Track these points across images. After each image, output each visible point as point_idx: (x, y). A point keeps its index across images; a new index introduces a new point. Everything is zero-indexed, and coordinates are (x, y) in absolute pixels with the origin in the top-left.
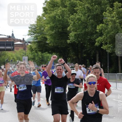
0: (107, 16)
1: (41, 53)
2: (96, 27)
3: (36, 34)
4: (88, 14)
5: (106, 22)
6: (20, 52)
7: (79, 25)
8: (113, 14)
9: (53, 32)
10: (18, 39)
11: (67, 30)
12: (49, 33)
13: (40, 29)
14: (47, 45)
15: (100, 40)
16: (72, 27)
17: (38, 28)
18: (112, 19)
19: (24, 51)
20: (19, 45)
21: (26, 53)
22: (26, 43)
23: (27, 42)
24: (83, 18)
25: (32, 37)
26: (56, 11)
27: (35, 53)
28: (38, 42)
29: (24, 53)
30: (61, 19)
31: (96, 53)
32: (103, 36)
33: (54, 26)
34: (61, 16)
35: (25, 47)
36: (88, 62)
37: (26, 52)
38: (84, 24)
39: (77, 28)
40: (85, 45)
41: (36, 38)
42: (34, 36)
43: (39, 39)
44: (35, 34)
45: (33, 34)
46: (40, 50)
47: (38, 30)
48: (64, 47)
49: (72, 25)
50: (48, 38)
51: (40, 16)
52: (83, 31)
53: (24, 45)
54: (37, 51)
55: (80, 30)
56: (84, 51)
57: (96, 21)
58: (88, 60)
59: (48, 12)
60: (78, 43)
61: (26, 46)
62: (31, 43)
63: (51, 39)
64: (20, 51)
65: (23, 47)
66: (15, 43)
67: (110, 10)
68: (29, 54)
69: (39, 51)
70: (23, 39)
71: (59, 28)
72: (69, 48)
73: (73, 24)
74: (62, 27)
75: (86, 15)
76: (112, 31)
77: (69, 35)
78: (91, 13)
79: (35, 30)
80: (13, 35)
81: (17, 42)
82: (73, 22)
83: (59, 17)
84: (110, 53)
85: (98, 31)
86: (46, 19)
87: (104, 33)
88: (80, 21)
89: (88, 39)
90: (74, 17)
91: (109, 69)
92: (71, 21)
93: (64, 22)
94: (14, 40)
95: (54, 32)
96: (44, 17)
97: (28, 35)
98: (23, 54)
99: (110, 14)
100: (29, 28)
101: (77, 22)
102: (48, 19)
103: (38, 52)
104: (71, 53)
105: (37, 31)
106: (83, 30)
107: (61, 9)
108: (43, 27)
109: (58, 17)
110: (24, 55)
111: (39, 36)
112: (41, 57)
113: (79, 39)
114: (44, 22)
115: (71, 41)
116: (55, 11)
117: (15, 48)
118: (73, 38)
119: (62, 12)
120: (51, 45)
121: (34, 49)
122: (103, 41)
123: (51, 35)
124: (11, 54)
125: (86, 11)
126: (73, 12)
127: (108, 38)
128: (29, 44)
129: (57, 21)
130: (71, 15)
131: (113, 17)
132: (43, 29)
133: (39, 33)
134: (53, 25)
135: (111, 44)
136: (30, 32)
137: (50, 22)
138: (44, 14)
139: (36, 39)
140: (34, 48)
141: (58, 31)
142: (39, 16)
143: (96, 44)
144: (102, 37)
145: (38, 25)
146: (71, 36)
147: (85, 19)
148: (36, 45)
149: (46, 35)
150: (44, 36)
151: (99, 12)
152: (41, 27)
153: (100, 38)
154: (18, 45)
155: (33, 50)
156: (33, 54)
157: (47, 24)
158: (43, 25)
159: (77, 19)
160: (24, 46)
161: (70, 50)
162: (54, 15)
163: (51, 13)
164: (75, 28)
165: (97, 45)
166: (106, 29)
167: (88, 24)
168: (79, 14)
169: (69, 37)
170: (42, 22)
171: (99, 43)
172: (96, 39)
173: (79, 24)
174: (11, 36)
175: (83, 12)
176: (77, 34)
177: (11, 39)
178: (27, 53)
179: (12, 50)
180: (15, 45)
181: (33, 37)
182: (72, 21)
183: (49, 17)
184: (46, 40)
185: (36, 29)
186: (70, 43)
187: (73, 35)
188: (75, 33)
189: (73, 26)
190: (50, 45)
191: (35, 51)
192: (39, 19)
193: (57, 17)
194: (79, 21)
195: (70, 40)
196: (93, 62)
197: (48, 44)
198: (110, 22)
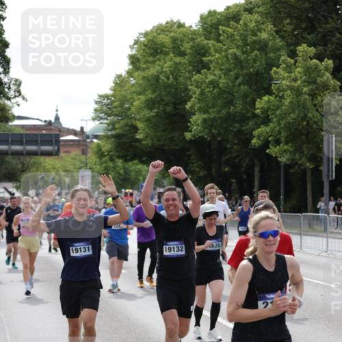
0: (281, 77)
1: (122, 163)
2: (255, 104)
3: (112, 117)
4: (236, 71)
5: (279, 90)
6: (74, 159)
7: (214, 97)
8: (294, 72)
9: (151, 114)
10: (68, 129)
11: (185, 108)
12: (141, 114)
13: (121, 105)
14: (137, 144)
15: (264, 134)
16: (197, 101)
17: (116, 104)
18: (293, 83)
19: (83, 158)
20: (71, 143)
21: (88, 161)
22: (88, 137)
23: (91, 136)
24: (223, 81)
25: (101, 123)
26: (159, 65)
27: (110, 162)
28: (117, 136)
29: (82, 162)
30: (172, 83)
31: (253, 165)
32: (271, 125)
33: (155, 98)
34: (171, 76)
35: (85, 148)
36: (234, 186)
37: (86, 159)
38: (225, 96)
39: (210, 105)
40: (227, 144)
41: (111, 127)
42: (108, 122)
43: (118, 128)
44: (109, 118)
45: (106, 117)
46: (121, 154)
47: (115, 107)
48: (178, 148)
49: (198, 97)
50: (139, 127)
51: (121, 75)
52: (224, 112)
53: (84, 143)
54: (113, 158)
55: (215, 110)
56: (224, 158)
57: (255, 87)
58: (233, 181)
59: (141, 66)
60: (211, 140)
61: (87, 146)
62: (100, 140)
63: (147, 130)
64: (74, 157)
65: (82, 148)
66: (62, 138)
67: (289, 64)
68: (94, 163)
69: (119, 157)
70: (82, 128)
71: (167, 104)
72: (189, 151)
73: (199, 95)
74: (173, 100)
75: (231, 73)
76: (293, 112)
77: (191, 120)
78: (242, 70)
79: (109, 108)
80: (57, 118)
81: (66, 135)
82: (200, 90)
83: (168, 78)
84: (287, 165)
85: (258, 111)
86: (136, 83)
87: (274, 116)
88: (216, 89)
89: (235, 130)
90: (201, 79)
91: (285, 202)
92: (196, 89)
93: (179, 90)
94: (60, 131)
95: (154, 114)
96: (132, 77)
97: (94, 119)
98: (79, 163)
99: (289, 73)
100: (96, 102)
101: (208, 89)
102: (141, 82)
103: (117, 160)
104: (194, 163)
105: (115, 110)
106: (222, 109)
107: (171, 60)
108: (128, 101)
109: (165, 78)
110: (83, 167)
111: (119, 123)
112: (122, 171)
113: (214, 131)
114: (131, 89)
115: (194, 136)
116: (157, 63)
117: (62, 150)
118: (200, 128)
119: (176, 67)
120: (148, 144)
121: (106, 153)
122: (271, 135)
123: (148, 120)
124: (52, 162)
125: (231, 64)
126: (200, 65)
127: (282, 130)
128: (95, 141)
129: (162, 87)
130: (196, 74)
131: (295, 80)
132: (127, 106)
133: (120, 115)
134: (153, 96)
135: (290, 144)
136: (98, 113)
137: (145, 90)
138: (132, 69)
139: (111, 130)
140: (107, 151)
141: (164, 111)
142: (119, 76)
143: (253, 141)
144: (268, 125)
145: (117, 97)
146: (195, 123)
147: (227, 84)
148: (111, 144)
149: (135, 120)
150: (130, 123)
151: (262, 67)
152: (124, 100)
153: (263, 129)
154: (67, 143)
155: (105, 156)
156: (103, 163)
157: (139, 94)
158: (129, 97)
159: (209, 82)
160: (84, 145)
161: (192, 157)
162: (155, 73)
163: (148, 68)
164: (204, 104)
165: (257, 144)
166: (278, 108)
167: (234, 96)
168: (213, 71)
169: (189, 124)
170: (126, 91)
171: (260, 140)
172: (254, 130)
173: (214, 94)
174: (53, 121)
175: (223, 67)
176: (210, 118)
177: (53, 128)
178: (90, 162)
179: (54, 153)
180: (62, 143)
181: (106, 125)
182: (197, 87)
183: (144, 78)
184: (136, 132)
185: (111, 104)
186: (191, 140)
187: (199, 122)
188: (205, 116)
189: (199, 99)
190: (144, 144)
191: (108, 157)
192: (120, 82)
193: (162, 77)
194: (214, 88)
195: (193, 133)
196: (245, 184)
197: (139, 141)
198: (289, 92)
